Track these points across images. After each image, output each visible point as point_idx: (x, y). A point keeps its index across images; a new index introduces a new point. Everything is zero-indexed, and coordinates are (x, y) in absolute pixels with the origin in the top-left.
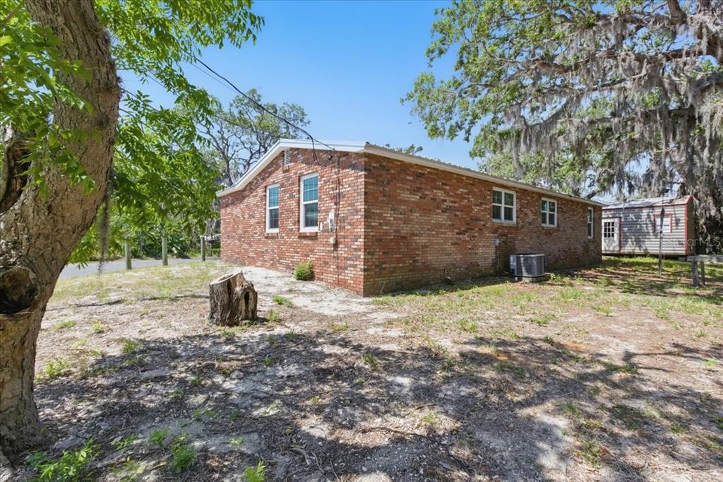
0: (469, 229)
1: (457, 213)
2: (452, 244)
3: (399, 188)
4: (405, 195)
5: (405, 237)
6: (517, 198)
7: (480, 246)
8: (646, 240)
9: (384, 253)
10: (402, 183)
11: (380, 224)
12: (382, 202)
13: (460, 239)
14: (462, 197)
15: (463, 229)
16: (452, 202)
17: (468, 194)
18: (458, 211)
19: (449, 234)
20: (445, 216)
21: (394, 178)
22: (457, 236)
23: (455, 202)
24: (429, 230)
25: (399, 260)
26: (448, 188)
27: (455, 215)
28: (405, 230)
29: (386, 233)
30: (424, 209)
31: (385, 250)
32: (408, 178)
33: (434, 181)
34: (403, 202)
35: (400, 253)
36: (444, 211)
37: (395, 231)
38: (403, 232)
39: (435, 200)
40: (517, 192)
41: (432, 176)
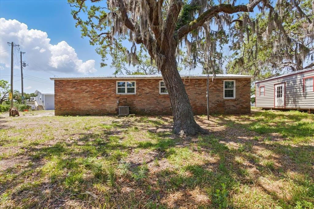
0: (100, 97)
1: (93, 92)
2: (91, 103)
3: (66, 87)
4: (69, 89)
5: (69, 101)
6: (136, 83)
7: (107, 103)
8: (299, 100)
9: (61, 105)
10: (68, 86)
11: (60, 97)
12: (60, 92)
13: (95, 101)
14: (96, 87)
15: (97, 97)
16: (91, 89)
17: (100, 85)
18: (94, 92)
19: (89, 99)
20: (87, 94)
21: (64, 85)
22: (94, 100)
23: (92, 89)
24: (79, 98)
25: (67, 107)
26: (88, 85)
27: (92, 93)
28: (69, 99)
29: (62, 100)
30: (77, 92)
31: (62, 104)
32: (70, 84)
33: (82, 83)
34: (68, 91)
35: (67, 105)
36: (87, 92)
37: (65, 99)
38: (68, 99)
39: (82, 89)
40: (136, 81)
41: (80, 82)
